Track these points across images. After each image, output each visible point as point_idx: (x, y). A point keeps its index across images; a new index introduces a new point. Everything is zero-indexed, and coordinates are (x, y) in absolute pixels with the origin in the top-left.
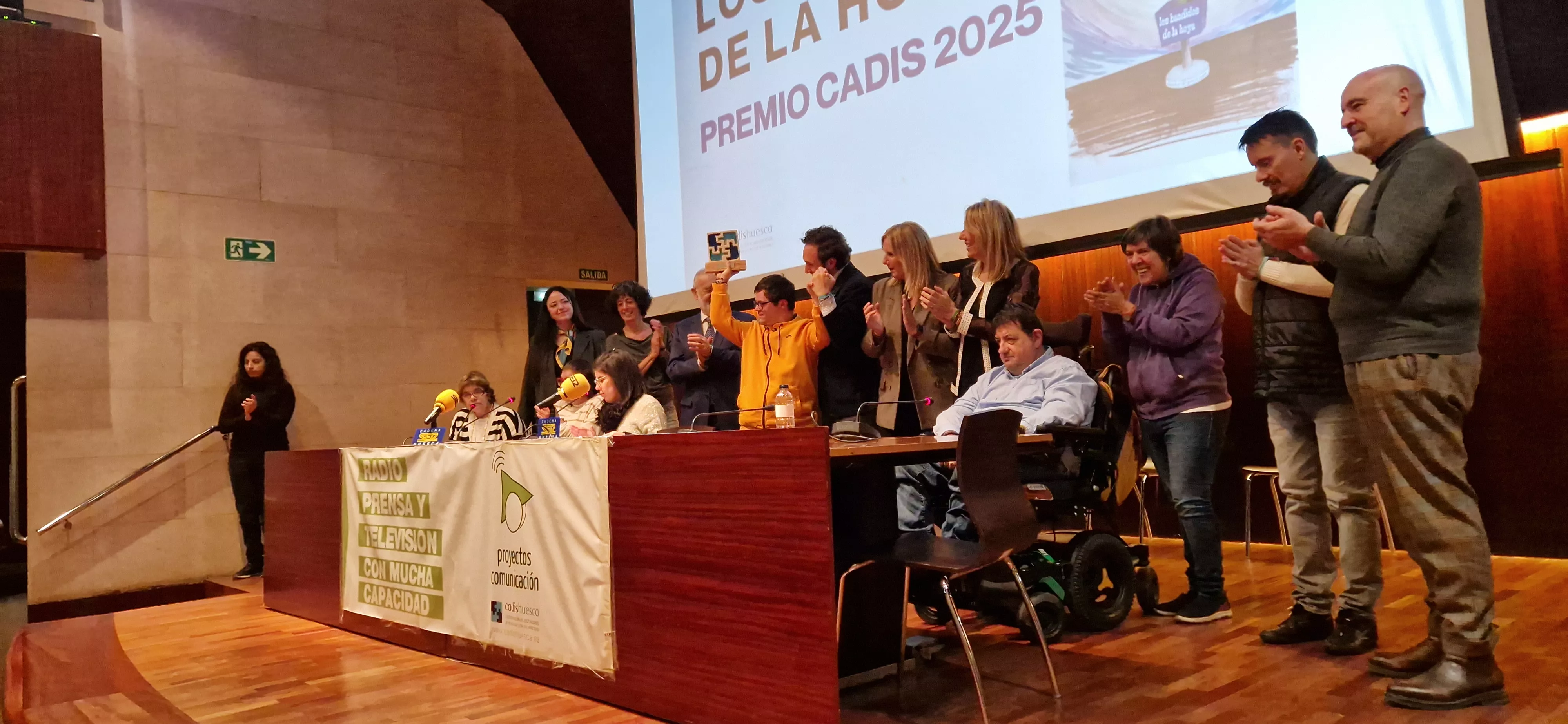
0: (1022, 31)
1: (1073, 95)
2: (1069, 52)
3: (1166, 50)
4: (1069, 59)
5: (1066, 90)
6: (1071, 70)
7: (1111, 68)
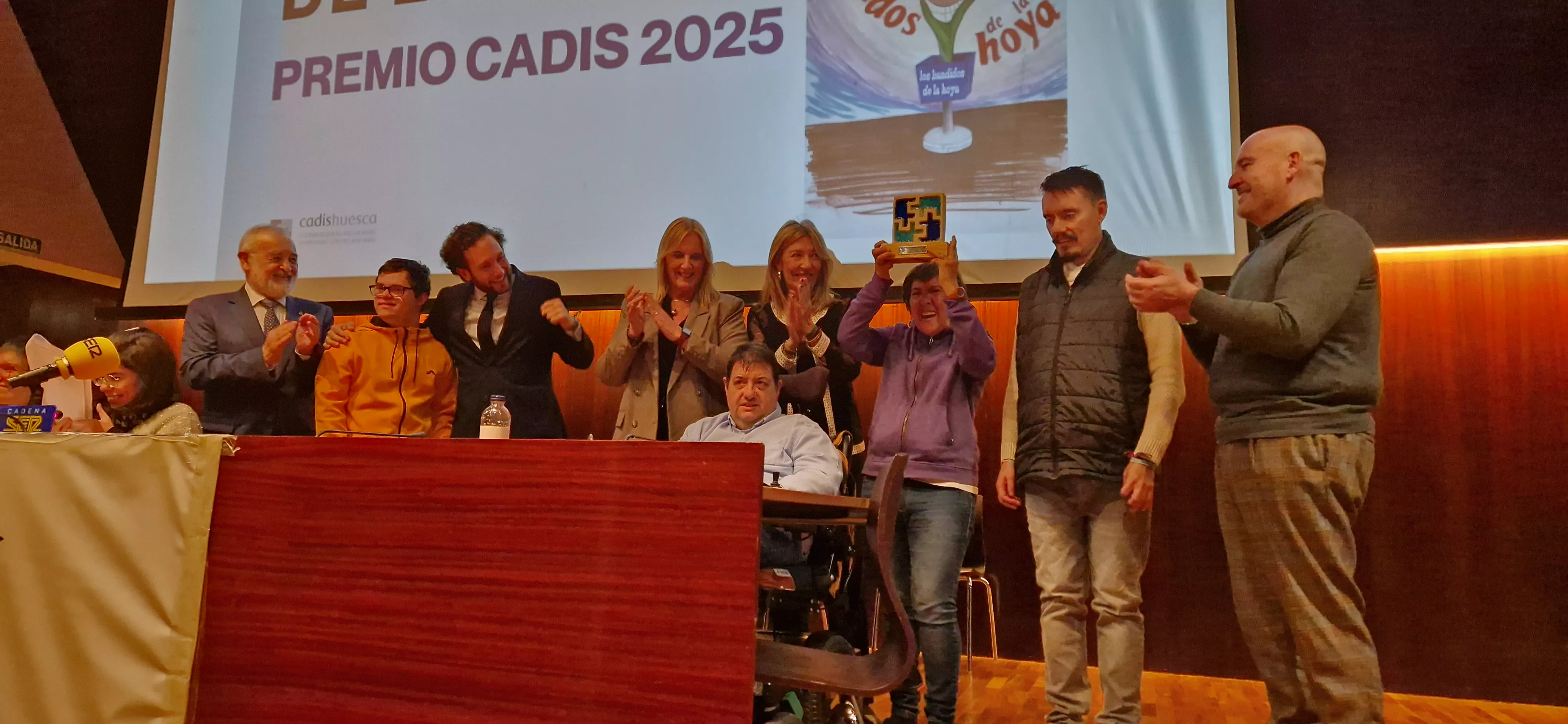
0: (756, 47)
1: (813, 134)
2: (813, 85)
3: (923, 109)
4: (813, 93)
5: (806, 126)
6: (814, 105)
7: (862, 114)
